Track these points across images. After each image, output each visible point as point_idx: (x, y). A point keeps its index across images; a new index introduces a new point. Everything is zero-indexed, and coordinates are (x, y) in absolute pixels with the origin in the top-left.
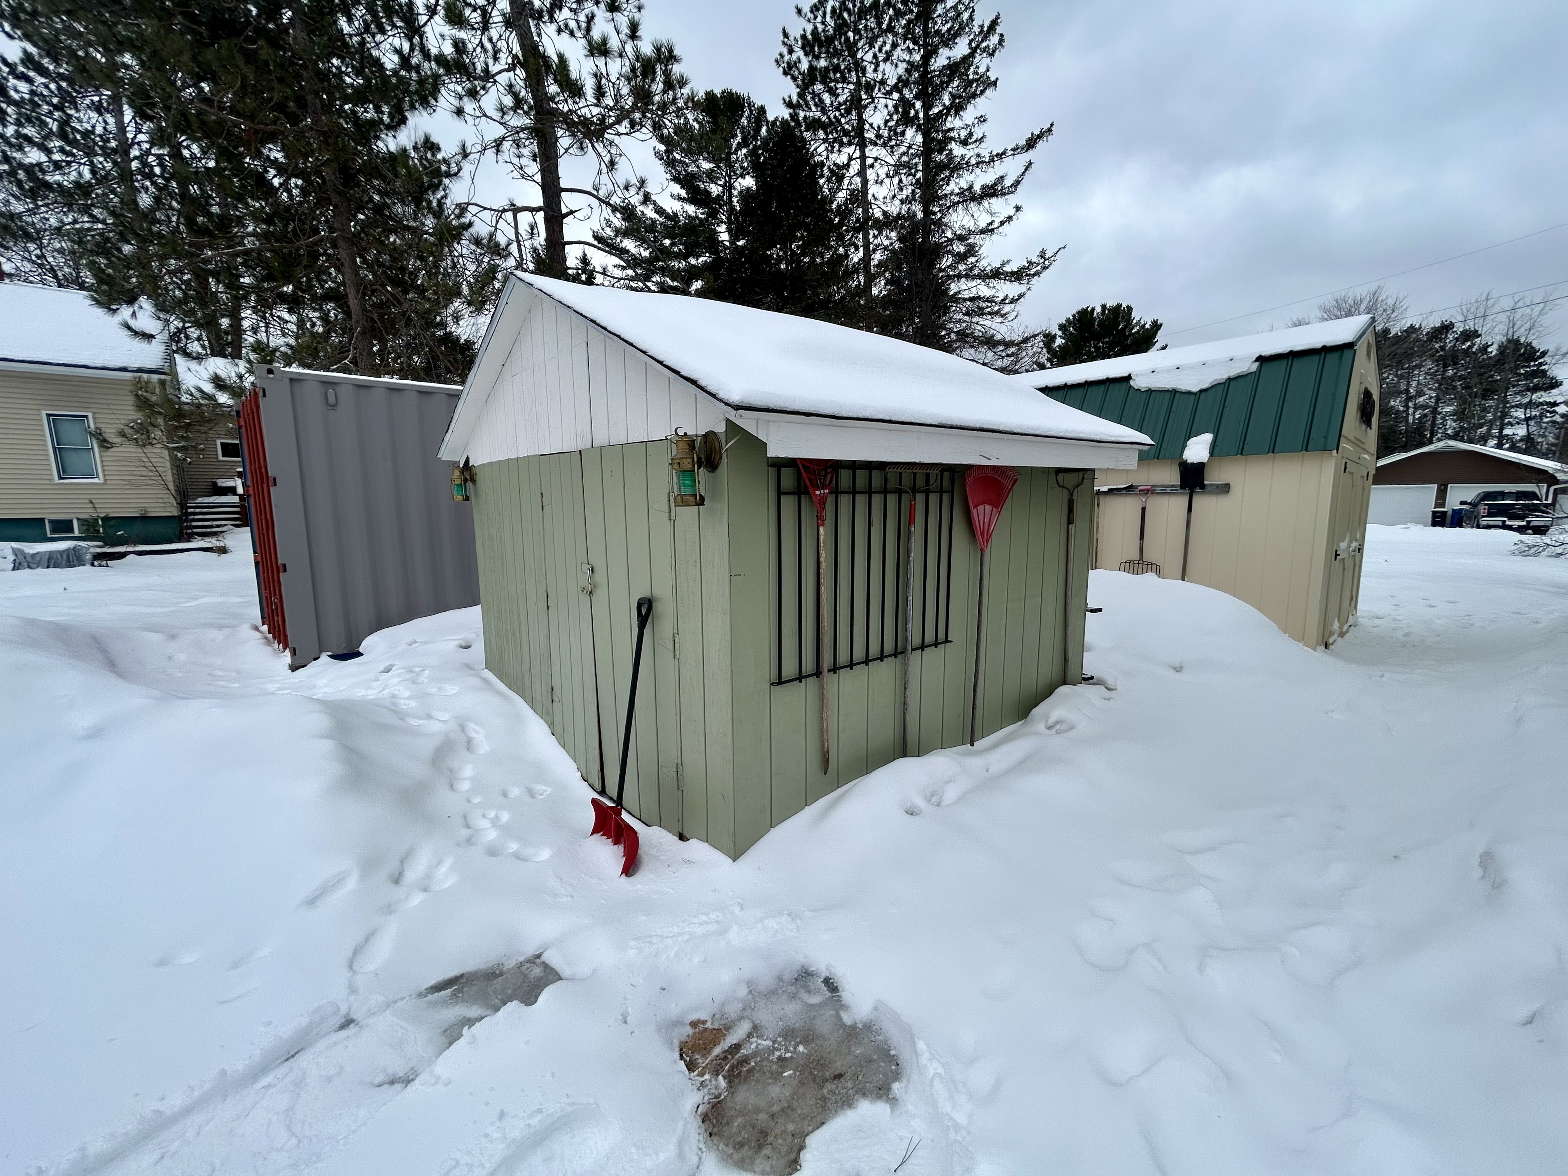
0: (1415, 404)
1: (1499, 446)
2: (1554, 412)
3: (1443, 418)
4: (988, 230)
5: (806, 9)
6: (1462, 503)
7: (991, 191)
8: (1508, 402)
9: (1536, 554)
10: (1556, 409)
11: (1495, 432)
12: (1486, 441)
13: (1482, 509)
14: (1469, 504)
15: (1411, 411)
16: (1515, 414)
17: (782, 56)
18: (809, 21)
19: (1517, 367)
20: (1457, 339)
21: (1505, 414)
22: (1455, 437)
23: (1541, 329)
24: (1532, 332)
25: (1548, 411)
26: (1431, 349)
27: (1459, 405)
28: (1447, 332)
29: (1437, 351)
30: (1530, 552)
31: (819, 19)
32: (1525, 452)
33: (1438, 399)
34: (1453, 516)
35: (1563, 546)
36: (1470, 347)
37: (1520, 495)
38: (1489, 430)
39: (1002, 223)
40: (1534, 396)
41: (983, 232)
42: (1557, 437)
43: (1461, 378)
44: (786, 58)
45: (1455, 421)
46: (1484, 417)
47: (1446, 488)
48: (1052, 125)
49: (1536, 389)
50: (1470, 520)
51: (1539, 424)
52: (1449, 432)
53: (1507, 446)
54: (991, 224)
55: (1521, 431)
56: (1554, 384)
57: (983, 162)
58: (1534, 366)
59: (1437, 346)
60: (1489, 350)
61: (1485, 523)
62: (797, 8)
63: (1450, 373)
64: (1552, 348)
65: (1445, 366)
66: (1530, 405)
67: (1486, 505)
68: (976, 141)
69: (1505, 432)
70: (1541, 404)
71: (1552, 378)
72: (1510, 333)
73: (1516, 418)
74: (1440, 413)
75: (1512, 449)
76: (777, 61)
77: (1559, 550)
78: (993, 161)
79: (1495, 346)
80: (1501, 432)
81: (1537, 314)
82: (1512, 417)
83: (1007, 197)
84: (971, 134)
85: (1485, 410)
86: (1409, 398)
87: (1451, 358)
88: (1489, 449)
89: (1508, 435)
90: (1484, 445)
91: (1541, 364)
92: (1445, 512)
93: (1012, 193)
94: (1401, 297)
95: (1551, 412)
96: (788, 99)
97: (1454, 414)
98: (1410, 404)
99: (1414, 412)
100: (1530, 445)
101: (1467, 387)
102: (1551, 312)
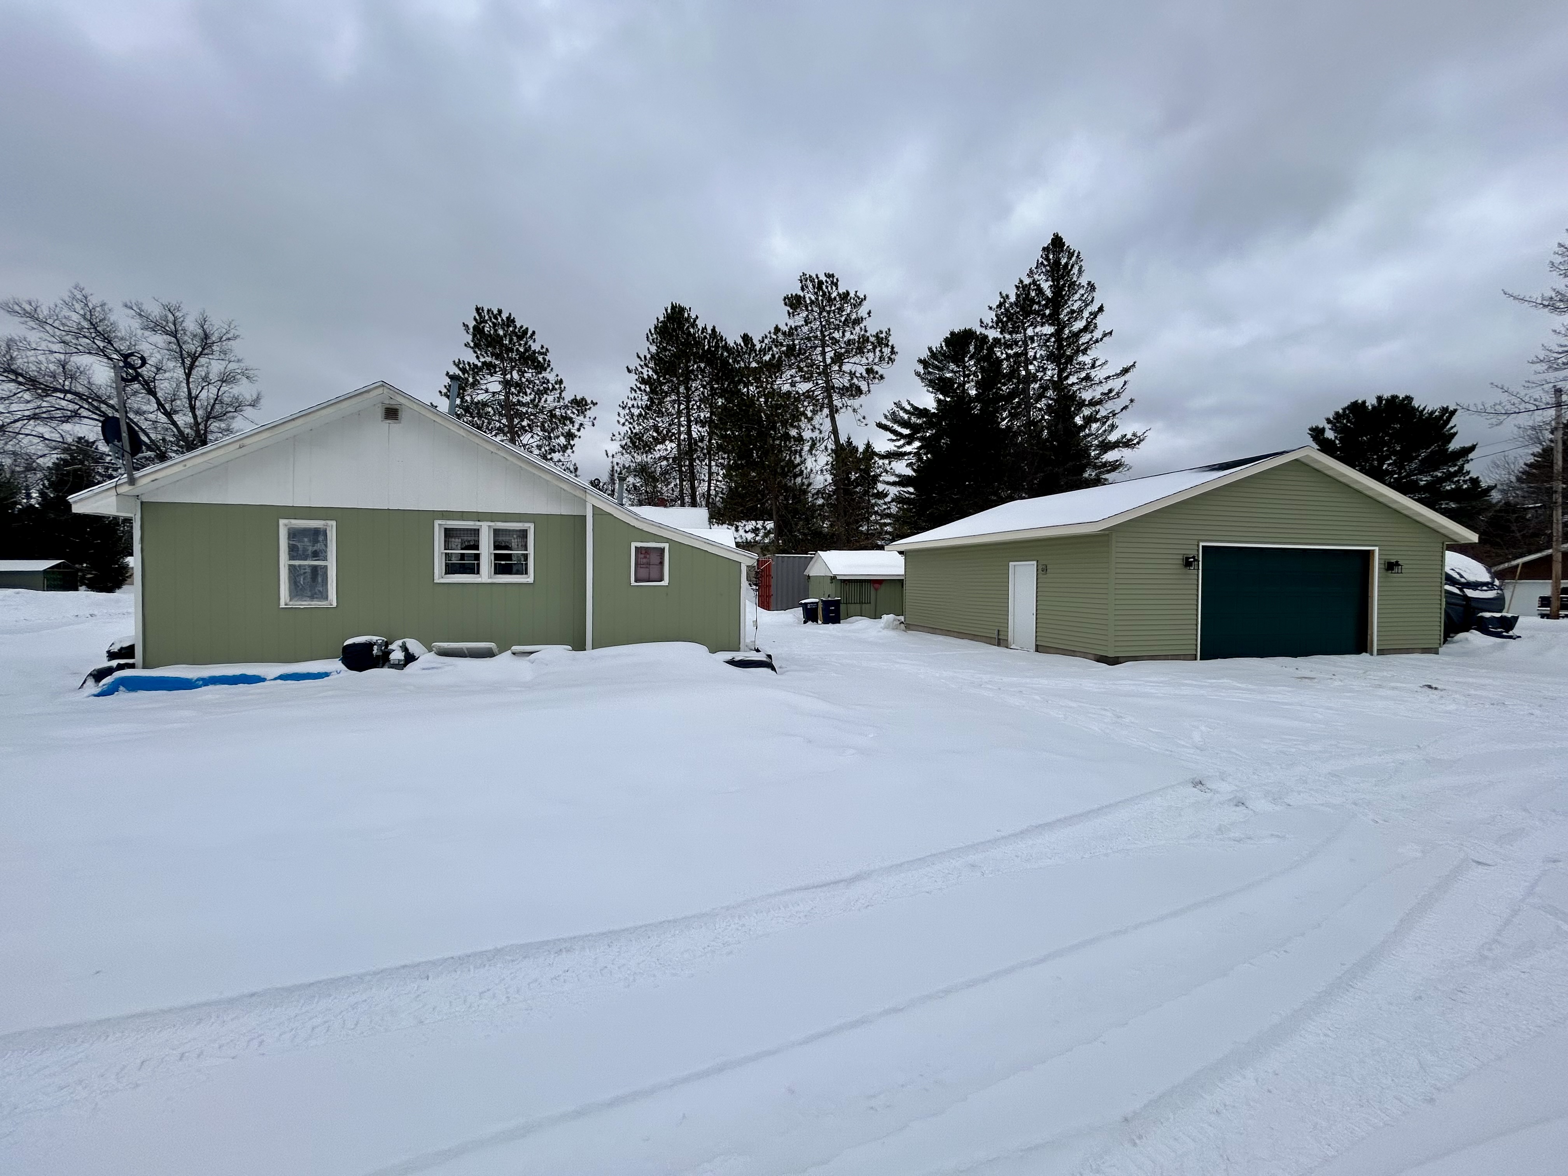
5: (994, 307)
48: (1135, 362)
83: (1118, 398)
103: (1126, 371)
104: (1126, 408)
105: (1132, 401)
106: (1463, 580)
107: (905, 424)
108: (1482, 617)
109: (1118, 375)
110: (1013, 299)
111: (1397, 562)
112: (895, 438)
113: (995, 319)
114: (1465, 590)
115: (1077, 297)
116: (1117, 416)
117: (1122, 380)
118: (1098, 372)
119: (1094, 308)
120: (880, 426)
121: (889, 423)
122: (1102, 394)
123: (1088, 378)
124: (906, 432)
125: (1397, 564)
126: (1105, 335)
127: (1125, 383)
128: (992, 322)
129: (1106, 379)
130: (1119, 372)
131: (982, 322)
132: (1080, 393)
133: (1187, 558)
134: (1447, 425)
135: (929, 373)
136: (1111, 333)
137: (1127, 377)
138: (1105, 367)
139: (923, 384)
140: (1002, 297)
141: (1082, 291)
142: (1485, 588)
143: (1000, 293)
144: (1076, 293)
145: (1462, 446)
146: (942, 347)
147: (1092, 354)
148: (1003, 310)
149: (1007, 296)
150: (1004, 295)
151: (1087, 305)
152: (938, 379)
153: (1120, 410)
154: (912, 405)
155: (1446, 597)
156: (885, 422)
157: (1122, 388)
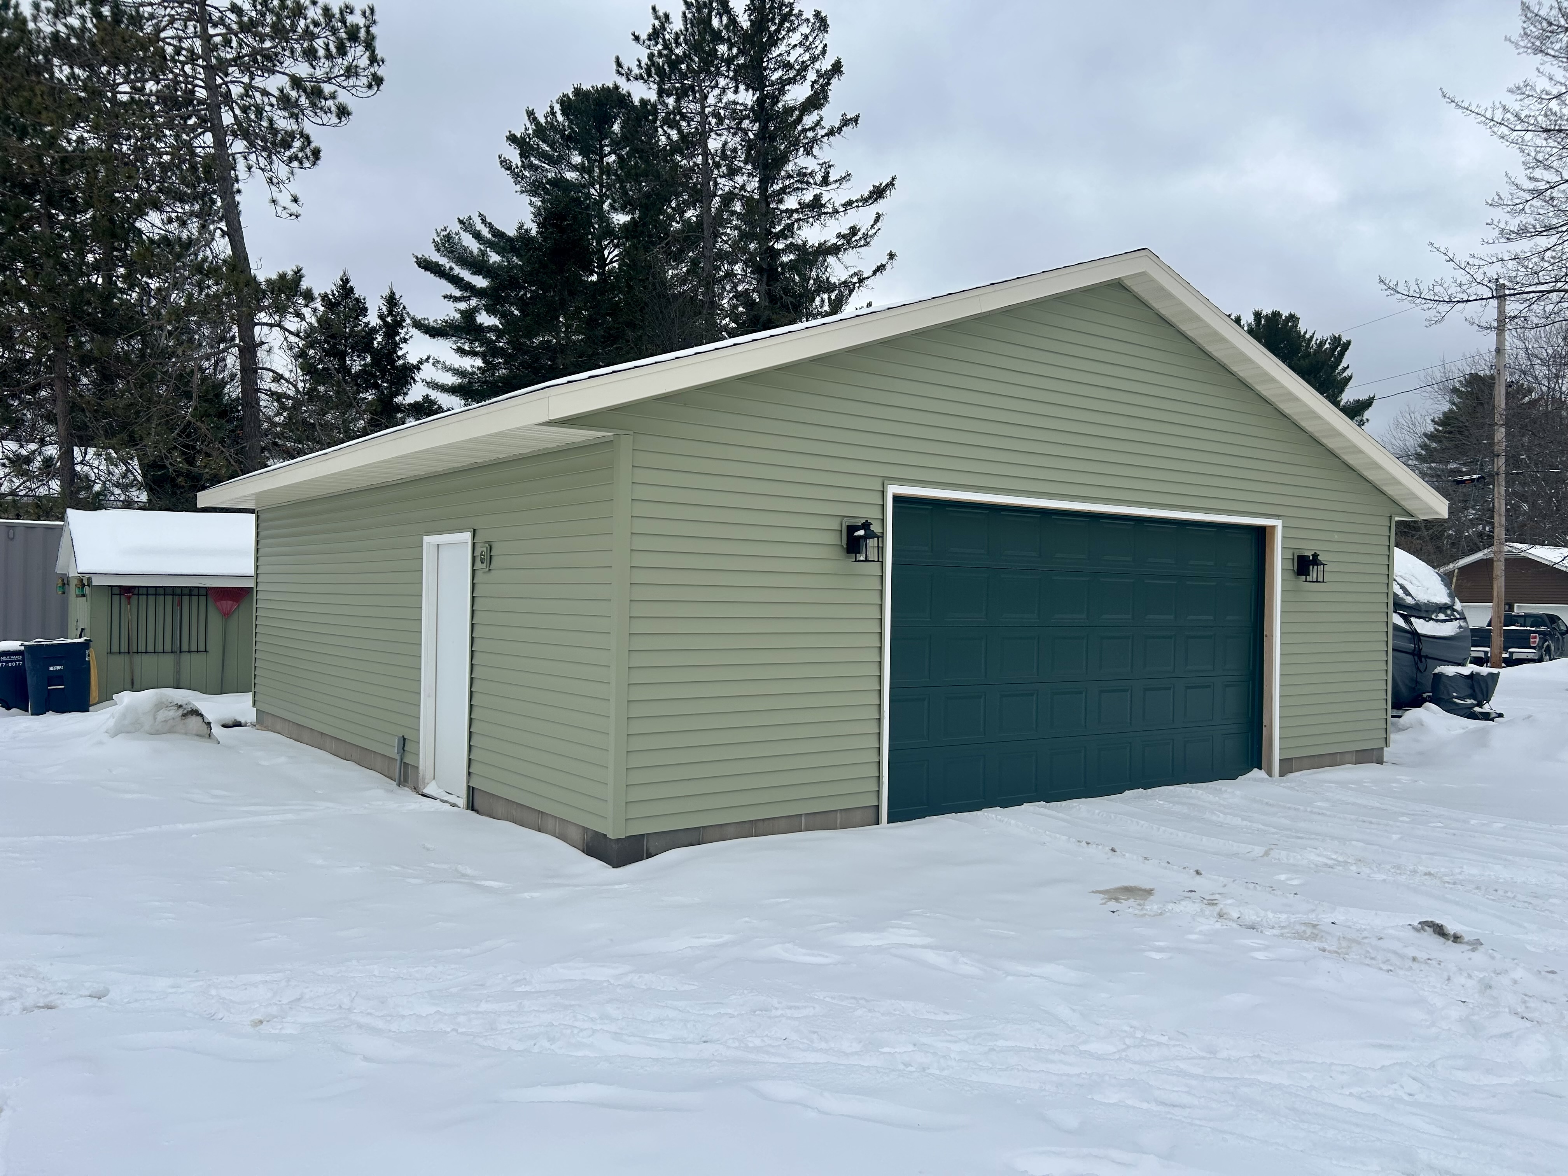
5: (643, 36)
39: (874, 273)
48: (894, 179)
62: (634, 34)
78: (838, 212)
93: (866, 245)
103: (878, 193)
104: (880, 268)
105: (891, 256)
106: (1409, 600)
107: (478, 266)
108: (1440, 676)
109: (865, 201)
110: (677, 25)
111: (1315, 556)
112: (458, 293)
113: (645, 60)
114: (1413, 619)
115: (795, 38)
116: (866, 283)
117: (870, 211)
118: (832, 194)
119: (826, 64)
120: (426, 265)
121: (443, 261)
122: (839, 236)
123: (816, 204)
124: (480, 282)
125: (1315, 561)
126: (845, 122)
127: (878, 217)
128: (640, 66)
129: (844, 205)
130: (866, 194)
131: (619, 64)
132: (799, 229)
133: (852, 529)
134: (1339, 365)
135: (532, 167)
136: (855, 120)
137: (880, 206)
138: (845, 185)
139: (518, 188)
140: (657, 18)
141: (805, 29)
142: (1442, 616)
143: (654, 9)
144: (794, 30)
145: (1356, 399)
146: (554, 114)
147: (823, 152)
148: (660, 47)
149: (667, 16)
150: (661, 14)
151: (814, 59)
152: (549, 181)
153: (871, 273)
154: (490, 226)
155: (1395, 636)
156: (436, 257)
157: (872, 226)
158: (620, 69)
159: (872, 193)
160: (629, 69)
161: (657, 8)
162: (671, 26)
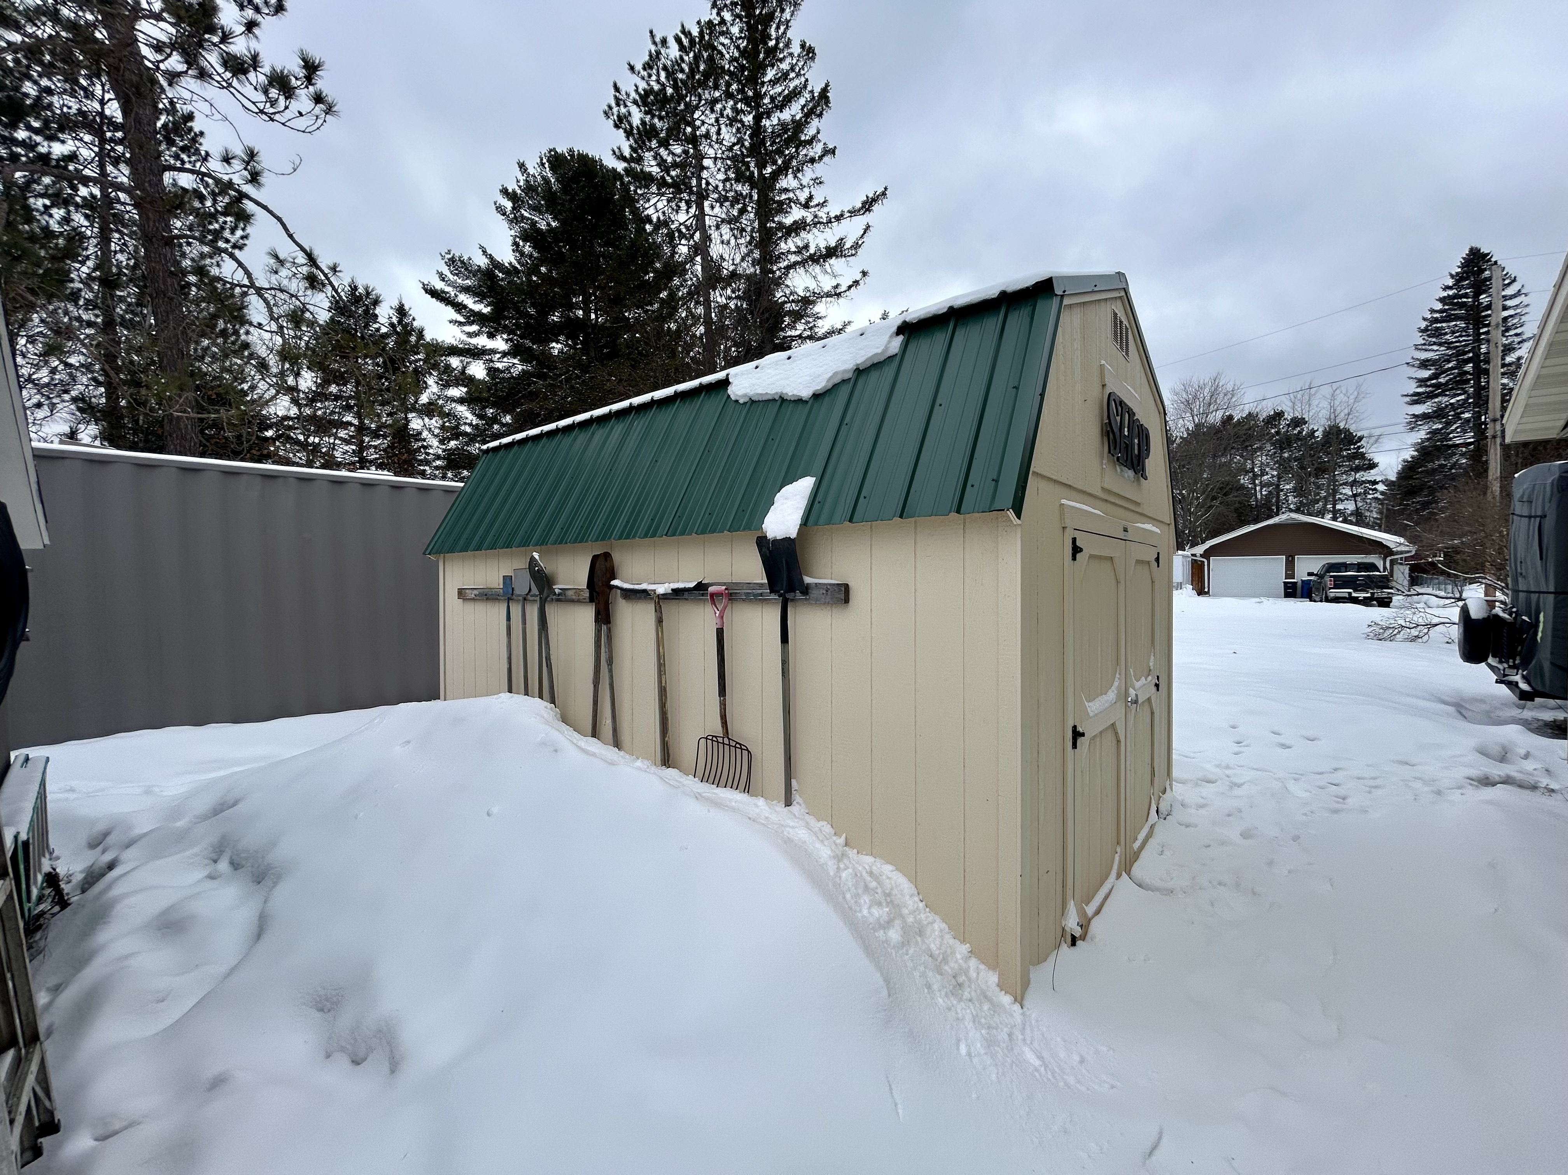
0: (1261, 482)
1: (1334, 519)
2: (1375, 489)
3: (1285, 495)
4: (835, 294)
5: (639, 67)
6: (1310, 574)
7: (832, 252)
8: (1337, 481)
9: (1391, 638)
10: (1376, 486)
11: (1329, 506)
12: (1324, 514)
13: (1328, 581)
14: (1316, 575)
15: (1258, 488)
16: (1344, 491)
17: (610, 108)
18: (643, 78)
19: (1341, 450)
20: (1289, 425)
21: (1335, 492)
22: (1297, 510)
23: (1357, 414)
24: (1350, 417)
25: (1370, 489)
26: (1268, 434)
27: (1298, 483)
28: (1280, 420)
29: (1273, 436)
30: (1385, 635)
31: (654, 78)
32: (1357, 524)
33: (1279, 477)
34: (1302, 587)
35: (1419, 628)
36: (1300, 432)
37: (1360, 567)
38: (1325, 505)
39: (850, 287)
40: (1357, 476)
41: (828, 295)
42: (1380, 512)
43: (1296, 459)
44: (615, 110)
45: (1295, 497)
46: (1318, 494)
47: (1293, 559)
48: (886, 189)
49: (1358, 469)
50: (1319, 591)
51: (1363, 500)
52: (1292, 506)
53: (1341, 519)
54: (837, 287)
55: (1350, 506)
56: (1372, 466)
57: (820, 223)
58: (1354, 448)
59: (1273, 431)
60: (1316, 434)
61: (1332, 595)
62: (629, 64)
63: (1286, 455)
64: (1365, 433)
65: (1282, 450)
66: (1354, 483)
67: (1331, 576)
68: (817, 205)
69: (1338, 507)
70: (1364, 482)
71: (1370, 460)
72: (1332, 416)
73: (1345, 494)
74: (1282, 490)
75: (1345, 521)
76: (605, 113)
77: (1414, 632)
78: (831, 222)
79: (1321, 430)
80: (1334, 507)
81: (1352, 401)
82: (1341, 494)
83: (848, 259)
84: (811, 198)
85: (1319, 487)
86: (1255, 476)
87: (1285, 442)
88: (1326, 521)
89: (1340, 510)
90: (1323, 518)
91: (1359, 448)
92: (1296, 583)
93: (852, 255)
94: (1238, 383)
95: (1373, 490)
96: (617, 151)
97: (1295, 490)
98: (1257, 482)
99: (1261, 489)
100: (1359, 518)
101: (1302, 467)
102: (1364, 400)
103: (868, 205)
104: (856, 283)
105: (864, 274)
109: (853, 212)
112: (462, 318)
116: (841, 297)
121: (449, 291)
124: (482, 308)
127: (868, 227)
130: (859, 205)
135: (523, 215)
137: (870, 217)
153: (847, 287)
158: (618, 94)
159: (864, 203)
160: (626, 93)
161: (655, 32)
162: (667, 51)
